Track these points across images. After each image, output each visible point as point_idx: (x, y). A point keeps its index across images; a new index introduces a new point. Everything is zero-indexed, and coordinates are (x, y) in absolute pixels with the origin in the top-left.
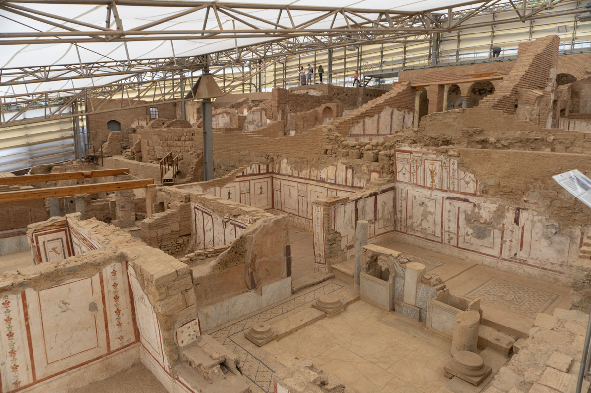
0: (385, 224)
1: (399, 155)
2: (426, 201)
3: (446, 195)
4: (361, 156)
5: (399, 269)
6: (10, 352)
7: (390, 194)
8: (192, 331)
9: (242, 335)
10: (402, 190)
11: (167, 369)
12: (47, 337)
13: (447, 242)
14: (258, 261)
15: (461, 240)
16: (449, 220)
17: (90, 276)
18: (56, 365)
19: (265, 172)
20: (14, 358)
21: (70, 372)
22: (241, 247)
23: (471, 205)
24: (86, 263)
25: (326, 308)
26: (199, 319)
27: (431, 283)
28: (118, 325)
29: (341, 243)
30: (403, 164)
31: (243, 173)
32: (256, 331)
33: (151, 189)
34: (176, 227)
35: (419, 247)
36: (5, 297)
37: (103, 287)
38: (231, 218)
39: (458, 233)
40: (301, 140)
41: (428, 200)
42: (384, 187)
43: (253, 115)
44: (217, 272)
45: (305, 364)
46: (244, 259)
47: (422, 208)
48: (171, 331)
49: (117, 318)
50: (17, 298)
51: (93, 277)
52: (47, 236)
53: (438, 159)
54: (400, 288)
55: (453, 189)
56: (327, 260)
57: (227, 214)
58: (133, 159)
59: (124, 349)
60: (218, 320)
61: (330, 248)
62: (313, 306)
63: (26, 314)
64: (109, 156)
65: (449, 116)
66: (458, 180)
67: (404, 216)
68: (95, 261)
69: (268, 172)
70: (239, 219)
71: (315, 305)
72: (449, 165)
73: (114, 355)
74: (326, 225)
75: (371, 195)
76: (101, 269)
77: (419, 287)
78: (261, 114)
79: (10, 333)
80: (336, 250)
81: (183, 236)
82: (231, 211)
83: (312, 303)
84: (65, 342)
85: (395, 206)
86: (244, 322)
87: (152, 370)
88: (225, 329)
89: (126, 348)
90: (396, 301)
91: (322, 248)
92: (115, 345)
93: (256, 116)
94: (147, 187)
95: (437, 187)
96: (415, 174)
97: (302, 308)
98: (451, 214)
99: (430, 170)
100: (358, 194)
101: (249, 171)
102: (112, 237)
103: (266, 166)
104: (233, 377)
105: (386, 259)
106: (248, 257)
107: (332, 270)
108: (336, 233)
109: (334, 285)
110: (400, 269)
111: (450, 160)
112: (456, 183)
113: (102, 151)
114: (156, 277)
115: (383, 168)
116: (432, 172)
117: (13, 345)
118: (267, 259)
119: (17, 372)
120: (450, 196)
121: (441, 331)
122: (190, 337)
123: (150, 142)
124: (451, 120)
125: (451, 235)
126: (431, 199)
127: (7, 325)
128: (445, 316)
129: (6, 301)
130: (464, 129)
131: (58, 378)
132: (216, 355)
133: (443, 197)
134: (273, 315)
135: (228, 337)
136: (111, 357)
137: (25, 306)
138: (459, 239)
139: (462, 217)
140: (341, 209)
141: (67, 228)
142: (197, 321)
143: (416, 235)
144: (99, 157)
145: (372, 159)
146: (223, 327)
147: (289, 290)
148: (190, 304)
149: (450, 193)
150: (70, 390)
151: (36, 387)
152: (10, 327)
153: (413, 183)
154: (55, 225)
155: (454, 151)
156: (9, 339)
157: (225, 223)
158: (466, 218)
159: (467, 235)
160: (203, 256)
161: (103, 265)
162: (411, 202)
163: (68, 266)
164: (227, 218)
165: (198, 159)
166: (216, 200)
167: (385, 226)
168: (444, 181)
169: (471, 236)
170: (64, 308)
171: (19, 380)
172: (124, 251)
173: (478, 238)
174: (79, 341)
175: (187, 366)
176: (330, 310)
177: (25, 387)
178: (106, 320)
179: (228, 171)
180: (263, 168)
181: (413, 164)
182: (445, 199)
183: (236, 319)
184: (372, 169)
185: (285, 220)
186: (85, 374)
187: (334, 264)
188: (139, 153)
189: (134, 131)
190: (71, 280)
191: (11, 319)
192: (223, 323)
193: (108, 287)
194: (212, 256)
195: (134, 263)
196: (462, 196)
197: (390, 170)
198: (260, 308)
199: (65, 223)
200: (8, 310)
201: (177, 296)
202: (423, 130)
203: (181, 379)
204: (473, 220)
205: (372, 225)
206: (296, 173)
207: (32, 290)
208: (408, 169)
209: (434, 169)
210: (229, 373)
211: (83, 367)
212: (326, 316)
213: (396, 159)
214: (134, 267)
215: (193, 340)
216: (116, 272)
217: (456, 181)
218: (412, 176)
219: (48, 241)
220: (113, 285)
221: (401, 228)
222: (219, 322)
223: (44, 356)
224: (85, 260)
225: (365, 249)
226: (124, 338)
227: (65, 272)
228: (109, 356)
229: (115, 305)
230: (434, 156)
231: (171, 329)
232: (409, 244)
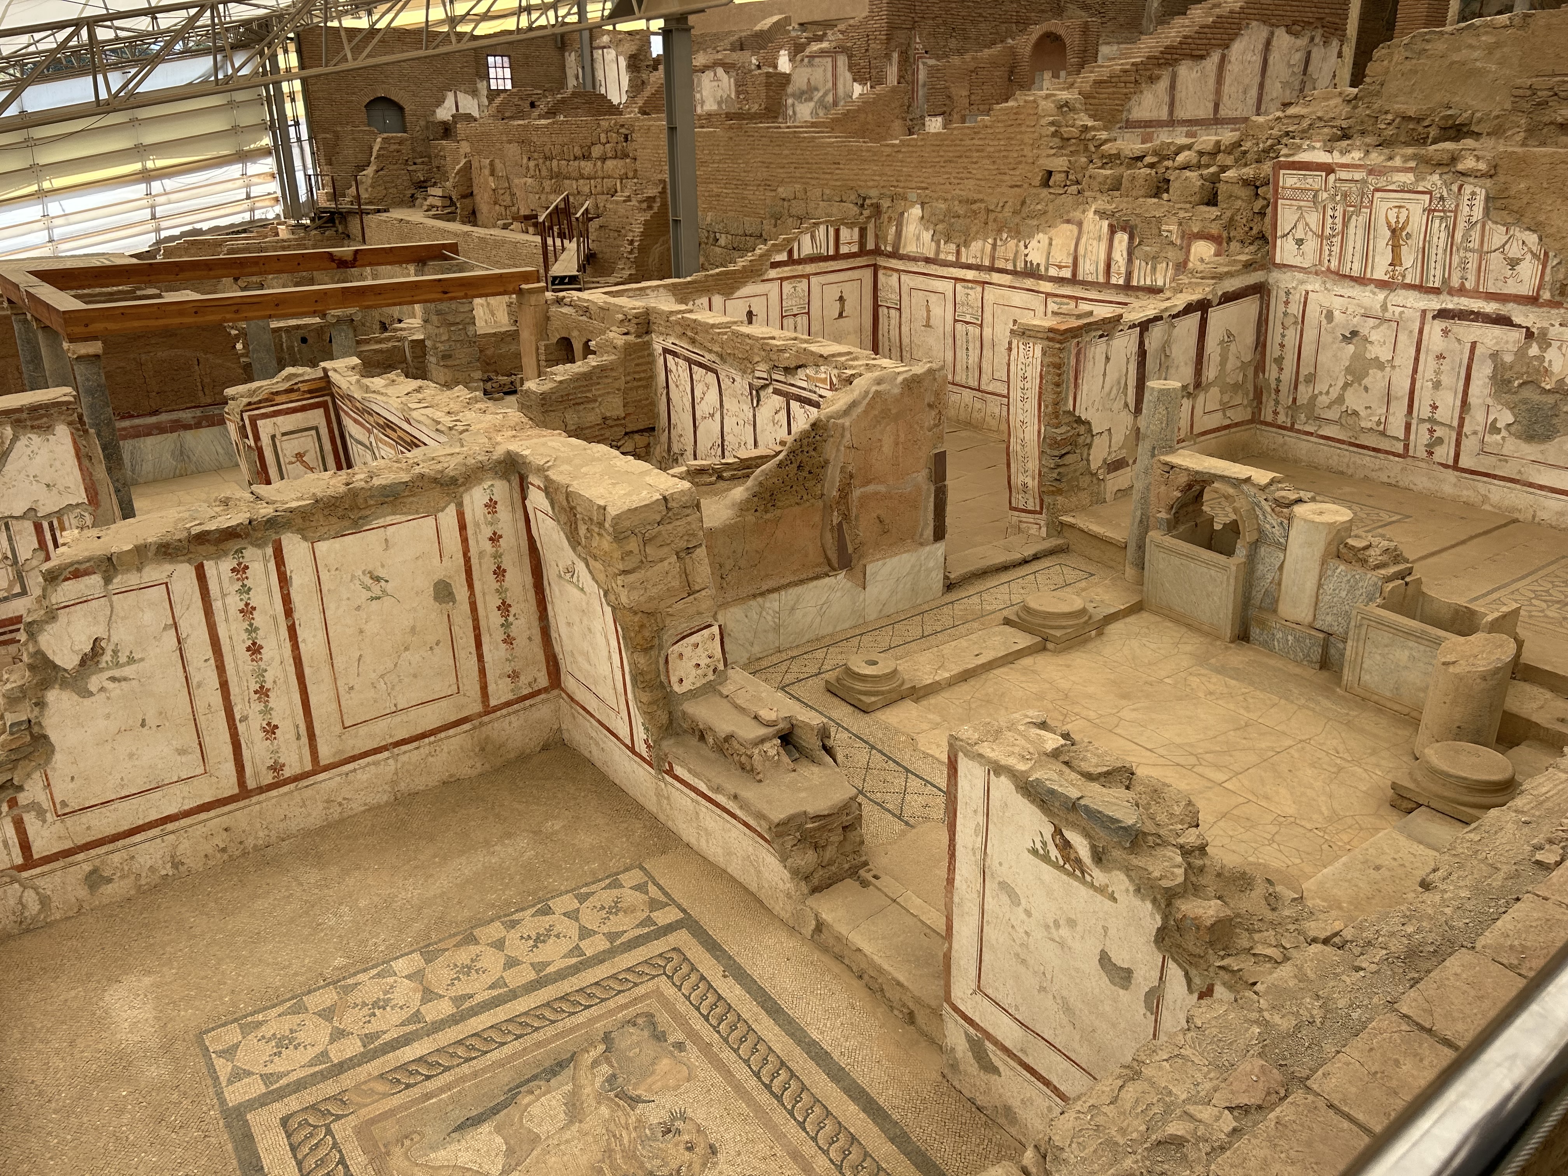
0: (1226, 398)
1: (1289, 180)
2: (1366, 327)
3: (1435, 304)
4: (1160, 188)
5: (1271, 523)
6: (256, 692)
7: (1249, 307)
8: (704, 656)
9: (817, 683)
10: (1288, 293)
11: (641, 748)
12: (339, 661)
13: (1422, 453)
14: (857, 493)
15: (1469, 445)
16: (1437, 385)
17: (434, 512)
18: (363, 730)
19: (855, 249)
20: (266, 707)
21: (396, 750)
22: (813, 453)
23: (1517, 335)
24: (422, 476)
25: (1044, 626)
26: (720, 626)
27: (1366, 561)
28: (504, 641)
29: (1092, 451)
30: (1300, 208)
31: (790, 252)
32: (858, 674)
33: (533, 299)
34: (614, 406)
35: (1330, 470)
36: (236, 552)
37: (465, 541)
38: (775, 377)
39: (1461, 424)
40: (968, 142)
41: (1371, 322)
42: (1232, 285)
43: (809, 70)
44: (750, 518)
45: (1027, 716)
46: (819, 485)
47: (1351, 348)
48: (653, 653)
49: (502, 625)
50: (264, 556)
51: (440, 515)
52: (280, 419)
53: (1420, 189)
54: (1269, 577)
55: (1463, 284)
56: (1047, 499)
57: (763, 367)
58: (450, 217)
59: (522, 704)
60: (752, 644)
61: (1059, 466)
62: (1007, 622)
63: (287, 600)
64: (379, 211)
65: (1473, 41)
66: (1482, 254)
67: (1287, 375)
68: (442, 472)
69: (863, 252)
70: (800, 379)
71: (1014, 618)
72: (1457, 206)
73: (499, 718)
74: (1049, 397)
75: (1189, 309)
76: (458, 495)
77: (1329, 573)
78: (835, 67)
79: (254, 644)
80: (1075, 471)
81: (633, 432)
82: (775, 357)
83: (1005, 613)
84: (382, 676)
85: (1260, 344)
86: (820, 654)
87: (596, 756)
88: (771, 670)
89: (527, 703)
90: (1253, 612)
91: (1033, 465)
92: (500, 692)
93: (820, 70)
94: (520, 292)
95: (1408, 281)
96: (1337, 240)
97: (975, 625)
98: (1446, 366)
99: (1388, 223)
100: (1146, 308)
101: (807, 248)
102: (469, 416)
103: (856, 230)
104: (815, 769)
105: (1231, 491)
106: (833, 477)
107: (1059, 528)
108: (1079, 421)
109: (1066, 570)
110: (1273, 520)
111: (1460, 188)
112: (1472, 266)
113: (358, 196)
114: (612, 511)
115: (1231, 224)
116: (1393, 231)
117: (261, 674)
118: (882, 488)
119: (276, 742)
120: (1450, 306)
121: (1388, 694)
122: (699, 672)
123: (498, 165)
124: (1476, 54)
125: (1439, 432)
126: (1383, 320)
127: (246, 625)
128: (1401, 655)
129: (239, 564)
130: (1518, 82)
131: (368, 764)
132: (767, 715)
133: (1424, 312)
134: (897, 641)
135: (783, 689)
136: (490, 722)
137: (284, 580)
138: (1465, 442)
139: (1482, 373)
140: (1097, 350)
141: (328, 398)
142: (715, 629)
143: (1321, 433)
144: (350, 212)
145: (1196, 198)
146: (765, 663)
147: (937, 580)
148: (697, 588)
149: (1449, 298)
150: (399, 796)
151: (321, 782)
152: (252, 630)
153: (1329, 269)
154: (298, 390)
155: (1478, 158)
156: (253, 660)
157: (756, 392)
158: (1493, 377)
159: (1494, 429)
160: (711, 475)
161: (463, 484)
162: (1316, 332)
163: (376, 482)
164: (765, 375)
165: (648, 216)
166: (727, 325)
167: (1225, 407)
168: (1434, 258)
169: (1504, 433)
170: (376, 590)
171: (281, 761)
172: (514, 447)
173: (1530, 437)
174: (415, 676)
175: (694, 741)
176: (1058, 633)
177: (296, 779)
178: (477, 628)
179: (739, 249)
180: (849, 237)
181: (1334, 209)
182: (1429, 316)
183: (797, 646)
184: (1195, 230)
185: (935, 379)
186: (431, 759)
187: (1066, 512)
188: (467, 201)
189: (447, 130)
190: (389, 519)
191: (254, 608)
192: (765, 654)
193: (477, 542)
194: (733, 478)
195: (547, 479)
196: (1490, 307)
197: (1254, 232)
198: (861, 621)
199: (323, 384)
200: (244, 586)
201: (666, 563)
202: (1378, 94)
203: (679, 771)
204: (1516, 384)
205: (1186, 404)
206: (948, 252)
207: (297, 538)
208: (1313, 227)
209: (1402, 221)
210: (805, 762)
211: (427, 740)
212: (1045, 649)
213: (1276, 191)
214: (550, 489)
215: (708, 679)
216: (496, 503)
217: (1473, 258)
218: (1326, 248)
219: (284, 434)
220: (491, 539)
221: (1276, 413)
222: (756, 650)
223: (335, 706)
224: (417, 470)
225: (1166, 464)
226: (522, 678)
227: (371, 497)
228: (486, 719)
229: (497, 591)
230: (1408, 178)
231: (652, 647)
232: (1296, 461)
